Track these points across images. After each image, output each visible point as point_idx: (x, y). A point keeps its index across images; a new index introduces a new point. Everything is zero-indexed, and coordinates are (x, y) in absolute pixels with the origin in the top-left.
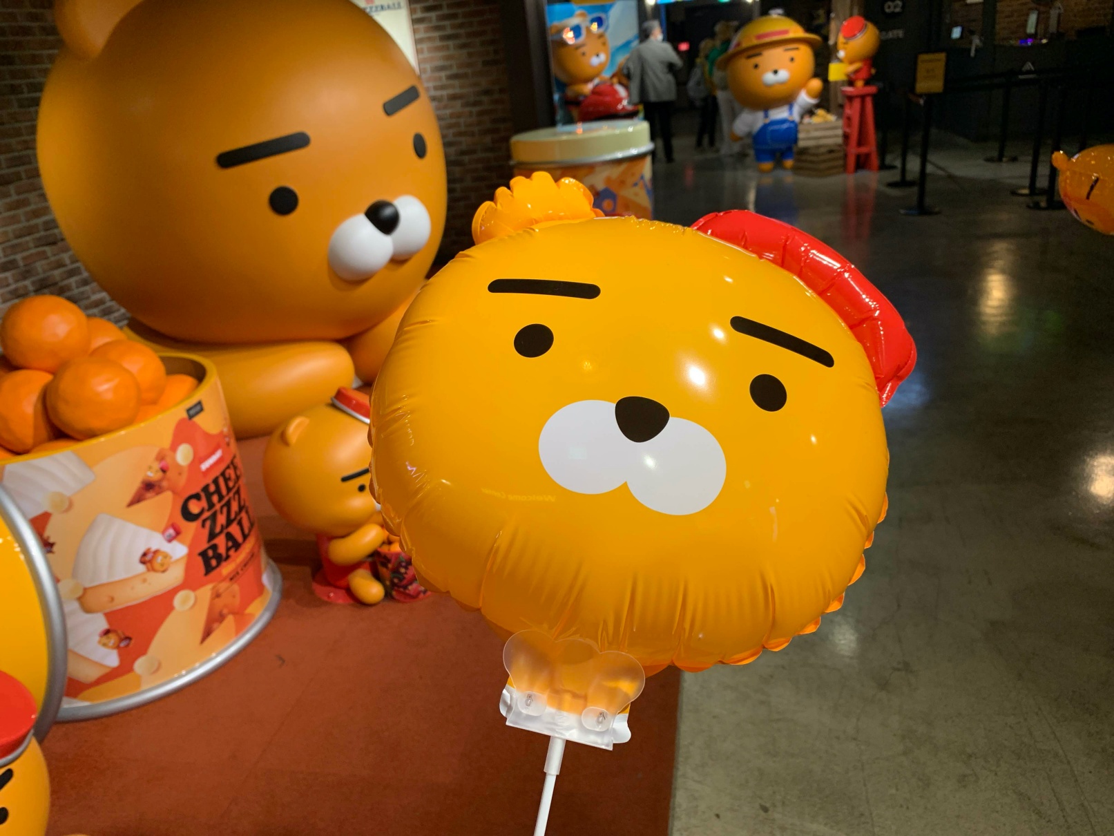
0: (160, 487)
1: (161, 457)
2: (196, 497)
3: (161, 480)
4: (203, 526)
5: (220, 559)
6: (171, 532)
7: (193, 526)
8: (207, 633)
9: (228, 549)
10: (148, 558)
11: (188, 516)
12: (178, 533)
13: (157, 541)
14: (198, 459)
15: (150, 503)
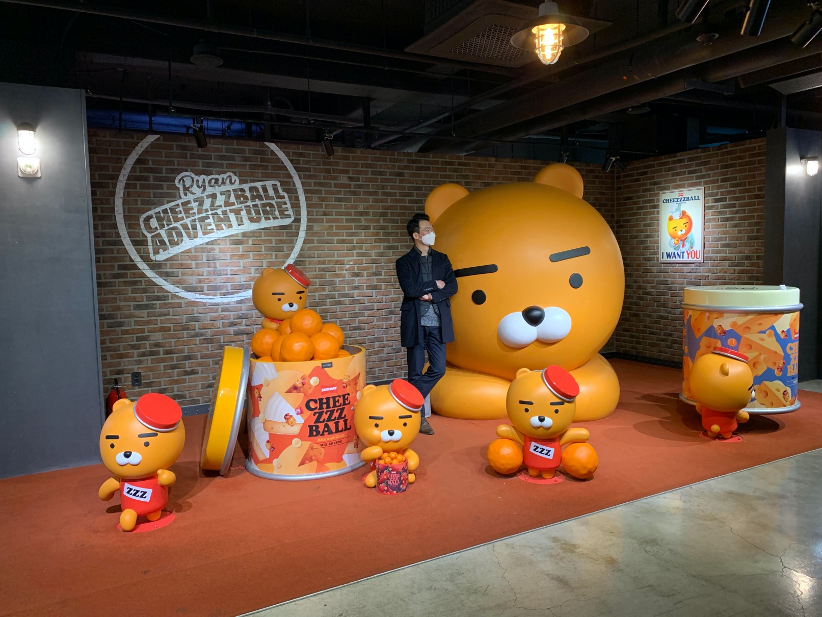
0: (300, 390)
1: (303, 378)
2: (315, 401)
3: (301, 387)
4: (314, 415)
5: (318, 433)
6: (299, 410)
7: (309, 413)
8: (302, 463)
9: (324, 431)
10: (287, 417)
11: (308, 407)
12: (302, 412)
13: (292, 412)
14: (321, 386)
15: (294, 395)
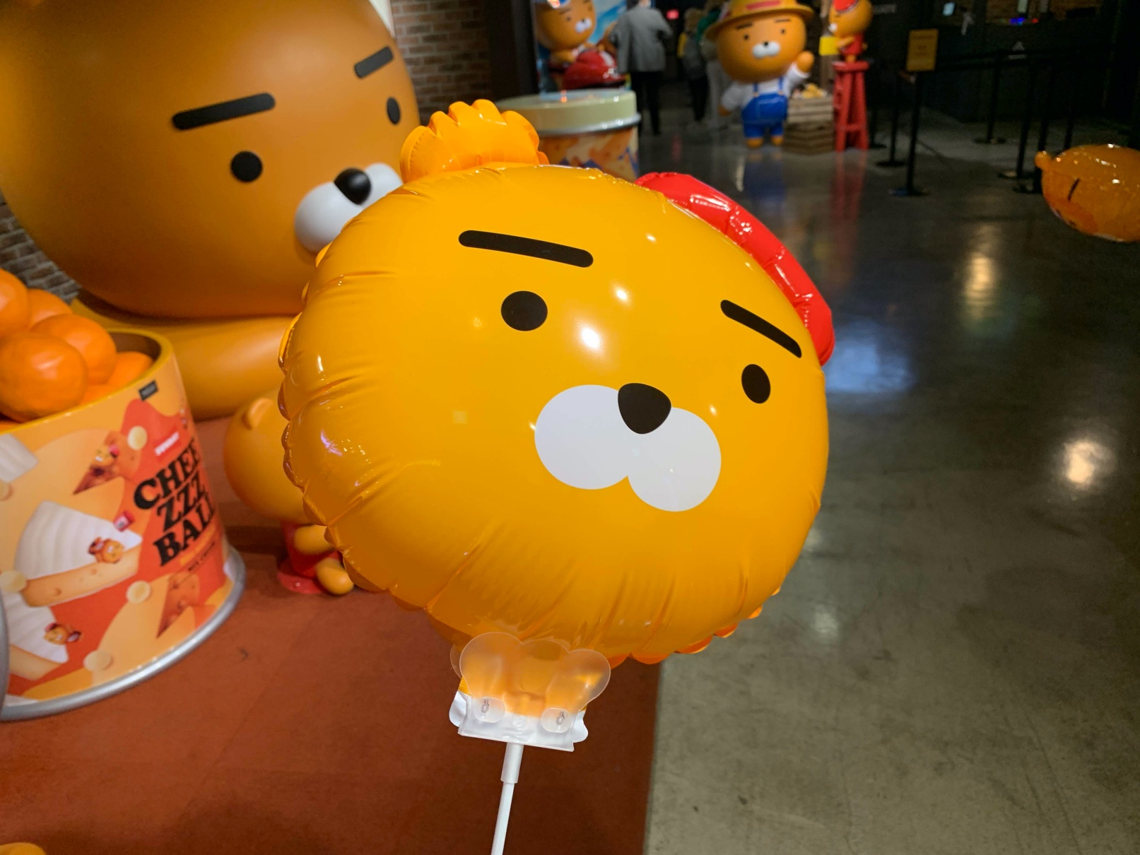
0: (110, 472)
1: (110, 441)
2: (151, 483)
3: (112, 465)
4: (159, 513)
5: (177, 548)
6: (123, 520)
7: (148, 514)
8: (164, 626)
9: (186, 538)
10: (98, 548)
11: (141, 503)
12: (131, 521)
13: (107, 530)
14: (152, 443)
15: (101, 489)
